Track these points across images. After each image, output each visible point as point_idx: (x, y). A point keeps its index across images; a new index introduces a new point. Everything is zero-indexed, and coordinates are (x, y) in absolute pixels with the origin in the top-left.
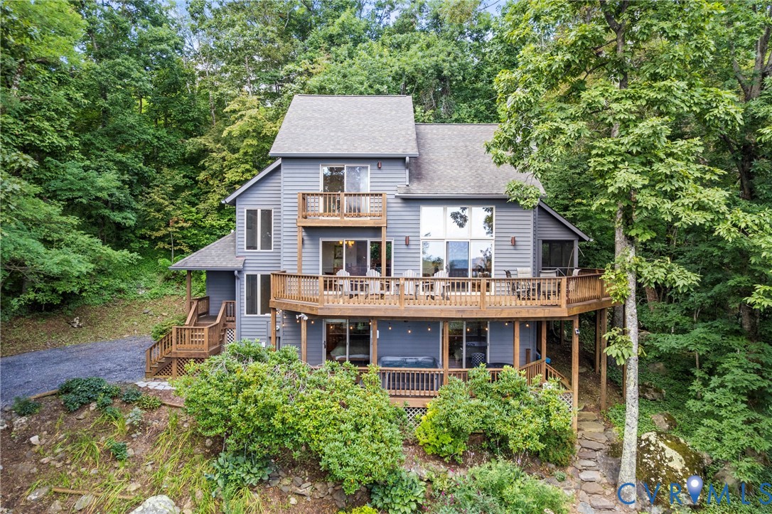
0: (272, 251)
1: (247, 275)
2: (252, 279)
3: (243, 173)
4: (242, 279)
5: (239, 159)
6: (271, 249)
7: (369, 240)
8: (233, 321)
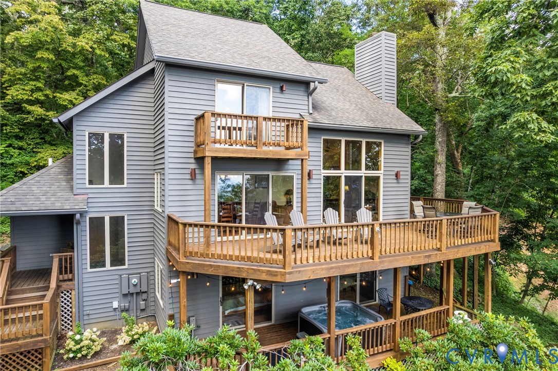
0: (125, 185)
1: (90, 218)
2: (97, 224)
3: (32, 91)
4: (82, 224)
5: (25, 74)
6: (123, 184)
7: (271, 174)
8: (71, 280)
